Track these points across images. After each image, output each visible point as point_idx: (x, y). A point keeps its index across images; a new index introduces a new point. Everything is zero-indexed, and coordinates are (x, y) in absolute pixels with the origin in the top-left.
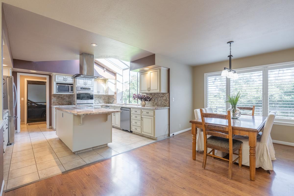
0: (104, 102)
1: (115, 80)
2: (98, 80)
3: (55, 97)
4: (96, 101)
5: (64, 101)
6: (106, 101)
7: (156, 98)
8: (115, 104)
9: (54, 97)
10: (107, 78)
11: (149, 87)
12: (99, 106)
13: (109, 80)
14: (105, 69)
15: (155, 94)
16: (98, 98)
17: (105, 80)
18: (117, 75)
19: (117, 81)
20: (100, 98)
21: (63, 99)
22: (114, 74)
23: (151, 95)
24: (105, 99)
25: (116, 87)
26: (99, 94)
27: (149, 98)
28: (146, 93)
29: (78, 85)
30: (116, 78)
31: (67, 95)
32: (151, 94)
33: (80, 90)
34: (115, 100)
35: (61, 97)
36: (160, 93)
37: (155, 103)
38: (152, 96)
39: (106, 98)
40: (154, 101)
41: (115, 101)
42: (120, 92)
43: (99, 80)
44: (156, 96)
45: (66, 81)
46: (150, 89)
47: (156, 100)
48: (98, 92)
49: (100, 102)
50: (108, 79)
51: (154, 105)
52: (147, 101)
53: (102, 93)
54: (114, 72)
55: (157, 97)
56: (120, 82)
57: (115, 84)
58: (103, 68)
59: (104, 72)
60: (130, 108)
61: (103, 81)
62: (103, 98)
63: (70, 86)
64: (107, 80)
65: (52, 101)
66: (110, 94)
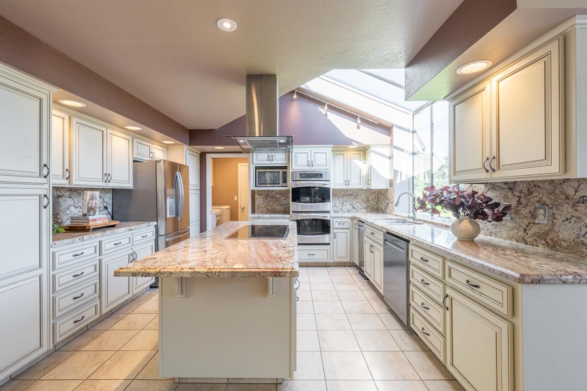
0: (365, 209)
1: (390, 145)
2: (345, 153)
3: (262, 196)
4: (345, 204)
5: (277, 203)
6: (372, 206)
7: (544, 204)
8: (390, 214)
9: (260, 195)
10: (366, 143)
11: (495, 154)
12: (345, 217)
13: (372, 148)
14: (359, 121)
15: (533, 186)
16: (349, 197)
17: (364, 151)
18: (395, 130)
19: (395, 147)
20: (356, 197)
21: (275, 199)
22: (387, 129)
23: (511, 189)
24: (368, 201)
25: (392, 165)
26: (349, 187)
27: (497, 205)
28: (486, 184)
29: (294, 168)
30: (392, 141)
31: (281, 191)
32: (511, 186)
33: (301, 179)
34: (390, 204)
35: (272, 195)
36: (565, 181)
37: (534, 229)
38: (520, 197)
39: (371, 198)
40: (526, 222)
41: (389, 207)
42: (404, 178)
43: (349, 153)
44: (537, 195)
45: (273, 162)
46: (494, 162)
47: (541, 217)
48: (347, 182)
49: (354, 208)
50: (369, 146)
51: (529, 240)
52: (484, 216)
53: (355, 184)
54: (387, 125)
55: (548, 202)
56: (403, 150)
57: (390, 158)
58: (354, 120)
59: (358, 128)
60: (408, 241)
61: (358, 152)
62: (363, 196)
63: (281, 171)
64: (368, 149)
65: (257, 203)
66: (375, 185)
